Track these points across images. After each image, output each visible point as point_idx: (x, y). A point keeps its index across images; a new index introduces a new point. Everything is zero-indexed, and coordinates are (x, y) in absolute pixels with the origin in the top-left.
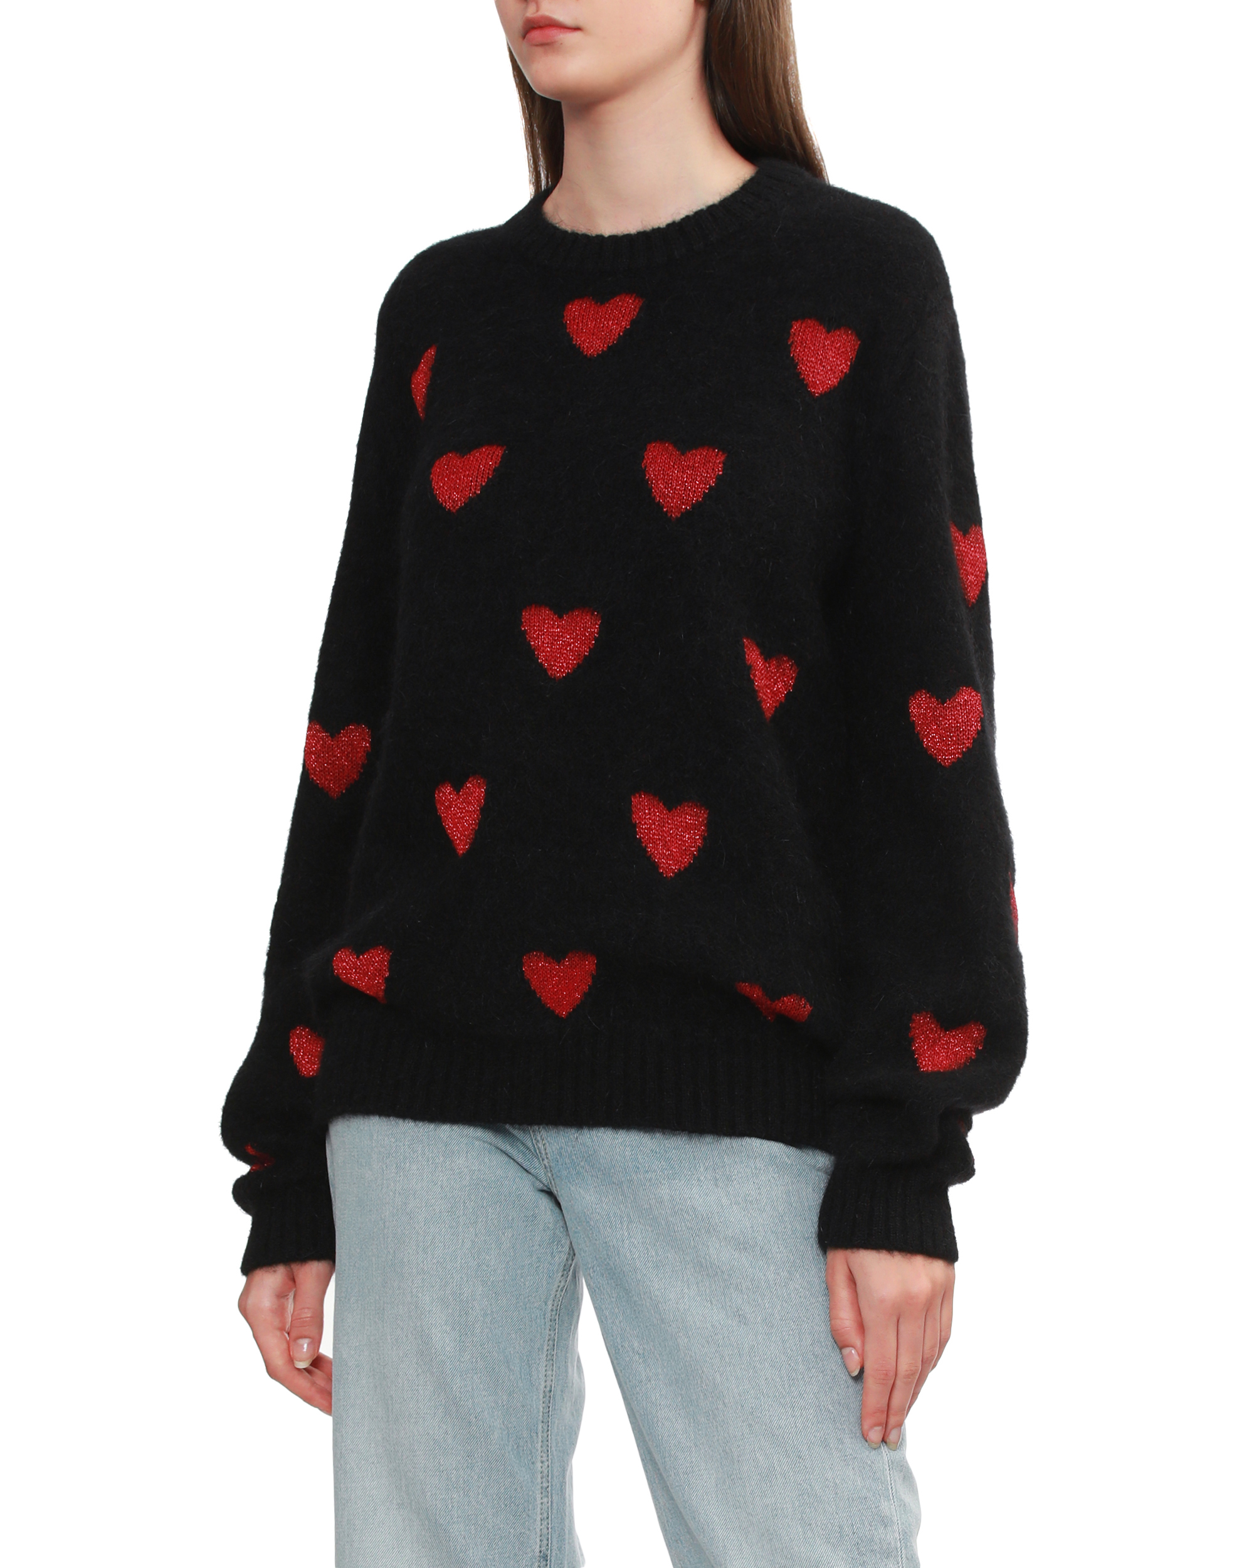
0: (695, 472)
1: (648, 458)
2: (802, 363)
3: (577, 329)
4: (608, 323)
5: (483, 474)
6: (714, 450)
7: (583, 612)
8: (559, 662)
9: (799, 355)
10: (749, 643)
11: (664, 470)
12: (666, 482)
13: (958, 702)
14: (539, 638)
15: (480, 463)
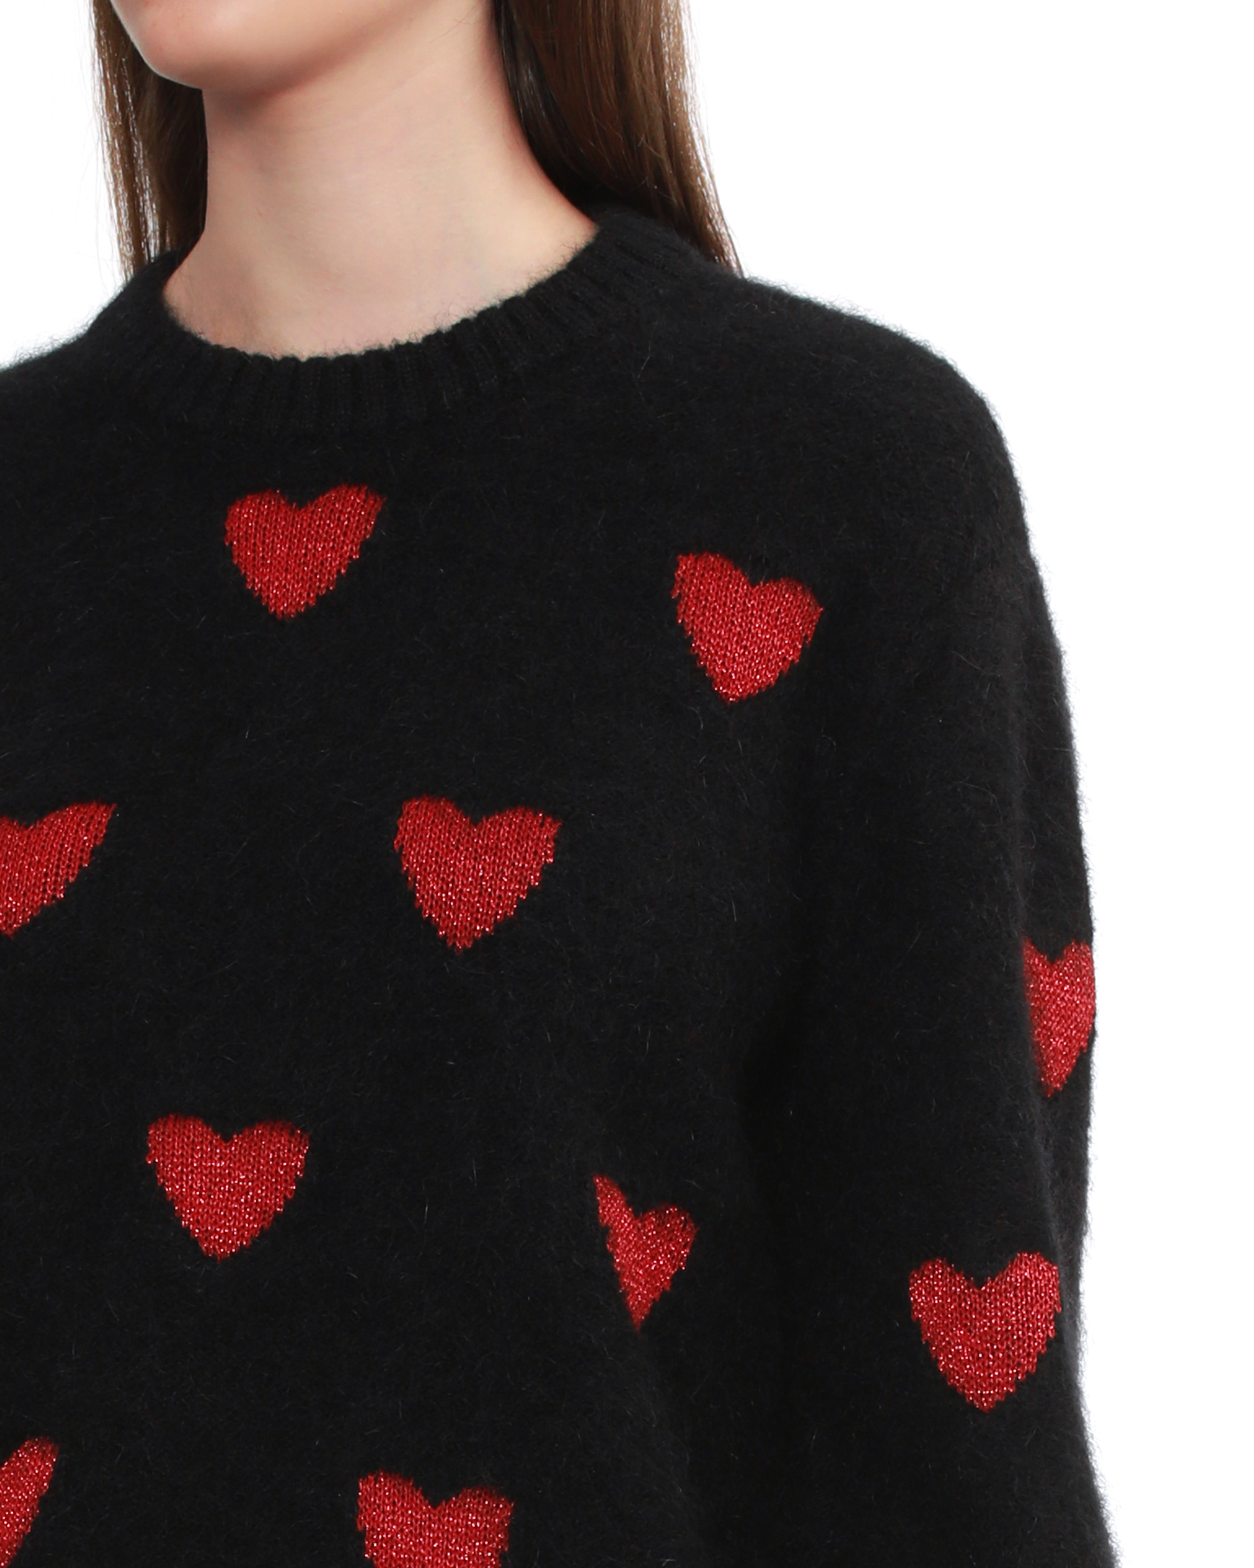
0: (500, 858)
1: (405, 829)
2: (701, 639)
3: (254, 559)
4: (315, 547)
5: (70, 860)
6: (536, 815)
7: (272, 1129)
8: (223, 1226)
9: (693, 621)
10: (605, 1184)
11: (437, 854)
12: (443, 879)
13: (1011, 1283)
14: (182, 1179)
15: (64, 839)
